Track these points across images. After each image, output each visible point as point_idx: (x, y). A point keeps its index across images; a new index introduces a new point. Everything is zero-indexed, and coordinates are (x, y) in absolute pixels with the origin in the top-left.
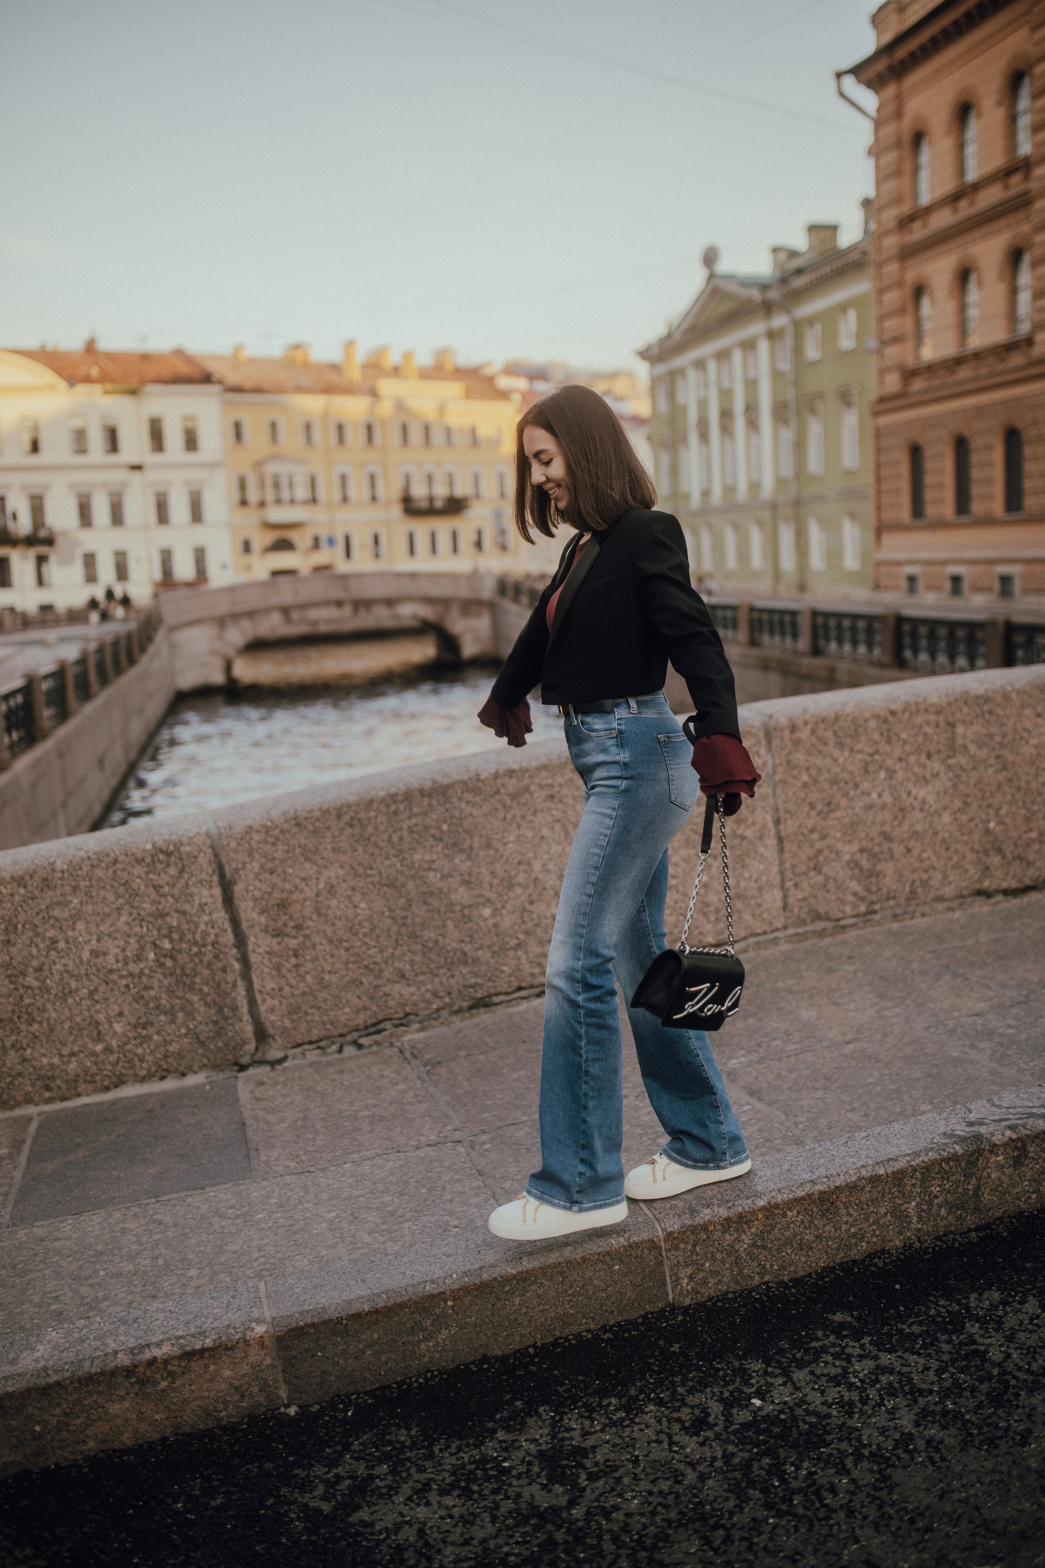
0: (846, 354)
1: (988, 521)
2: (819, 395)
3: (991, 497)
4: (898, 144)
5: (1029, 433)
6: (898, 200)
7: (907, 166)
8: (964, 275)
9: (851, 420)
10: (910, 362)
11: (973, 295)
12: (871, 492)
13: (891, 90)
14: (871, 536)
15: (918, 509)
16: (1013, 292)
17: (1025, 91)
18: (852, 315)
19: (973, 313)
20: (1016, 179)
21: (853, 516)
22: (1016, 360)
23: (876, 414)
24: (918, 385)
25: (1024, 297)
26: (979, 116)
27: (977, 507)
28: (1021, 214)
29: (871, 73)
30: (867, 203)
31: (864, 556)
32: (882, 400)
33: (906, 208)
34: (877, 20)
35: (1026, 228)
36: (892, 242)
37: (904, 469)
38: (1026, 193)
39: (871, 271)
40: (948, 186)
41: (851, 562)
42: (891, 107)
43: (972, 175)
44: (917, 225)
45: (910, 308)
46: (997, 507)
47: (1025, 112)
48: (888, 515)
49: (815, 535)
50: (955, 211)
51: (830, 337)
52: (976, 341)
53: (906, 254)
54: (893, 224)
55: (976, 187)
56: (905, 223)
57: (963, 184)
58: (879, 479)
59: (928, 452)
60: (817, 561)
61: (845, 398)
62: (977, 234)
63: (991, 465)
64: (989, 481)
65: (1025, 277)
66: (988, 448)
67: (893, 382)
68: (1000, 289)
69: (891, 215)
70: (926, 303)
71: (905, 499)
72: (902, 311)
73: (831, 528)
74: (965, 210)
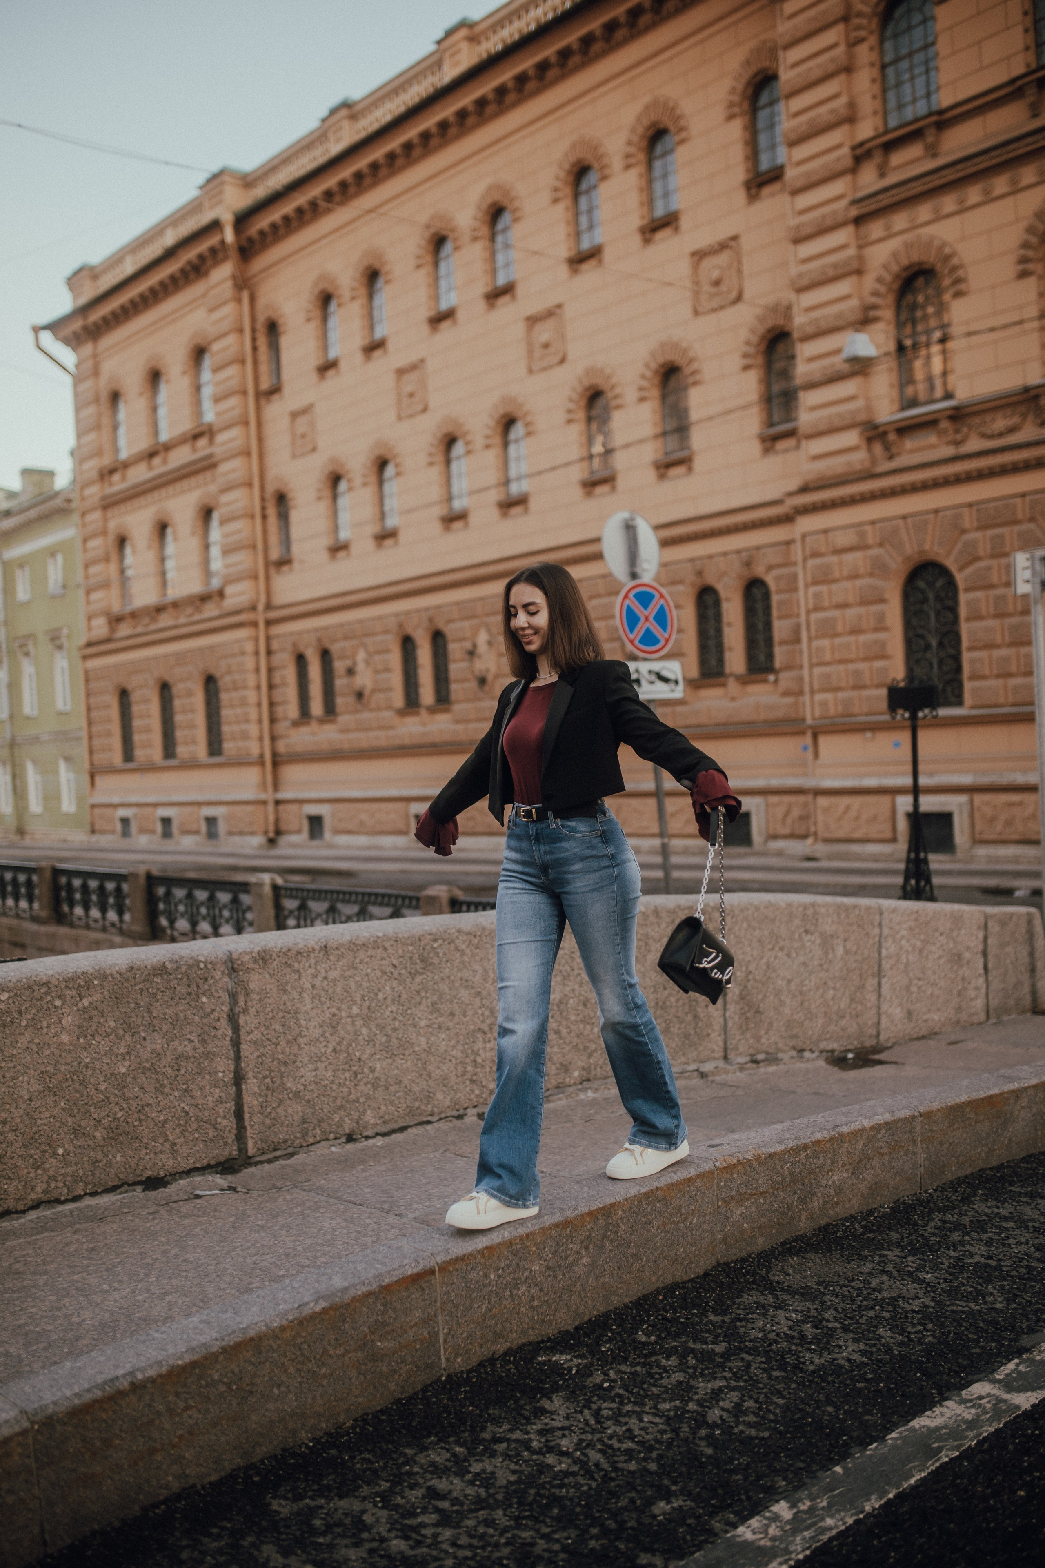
0: (53, 597)
1: (192, 765)
2: (31, 636)
3: (194, 742)
4: (97, 400)
5: (225, 681)
6: (99, 453)
7: (106, 421)
8: (162, 528)
9: (61, 663)
10: (116, 608)
11: (170, 548)
12: (84, 734)
13: (88, 349)
14: (87, 778)
15: (128, 754)
16: (207, 547)
17: (207, 362)
18: (60, 558)
19: (170, 564)
20: (202, 442)
21: (67, 759)
22: (210, 610)
23: (85, 658)
24: (124, 630)
25: (215, 552)
26: (167, 382)
27: (182, 750)
28: (208, 474)
29: (69, 330)
30: (72, 453)
31: (80, 799)
32: (89, 644)
33: (107, 461)
34: (74, 281)
35: (213, 488)
36: (94, 492)
37: (114, 712)
38: (211, 456)
39: (76, 517)
40: (143, 444)
41: (68, 805)
42: (89, 364)
43: (164, 436)
44: (116, 477)
45: (114, 557)
46: (201, 750)
47: (207, 383)
48: (101, 758)
49: (32, 777)
50: (150, 468)
51: (38, 580)
52: (175, 592)
53: (108, 504)
54: (94, 474)
55: (167, 447)
56: (107, 474)
57: (158, 443)
58: (90, 723)
59: (135, 697)
60: (35, 805)
61: (55, 640)
62: (170, 489)
63: (192, 711)
64: (192, 726)
65: (216, 534)
66: (190, 694)
67: (100, 627)
68: (193, 543)
69: (93, 465)
70: (128, 550)
71: (116, 742)
72: (107, 560)
73: (48, 771)
74: (159, 466)
